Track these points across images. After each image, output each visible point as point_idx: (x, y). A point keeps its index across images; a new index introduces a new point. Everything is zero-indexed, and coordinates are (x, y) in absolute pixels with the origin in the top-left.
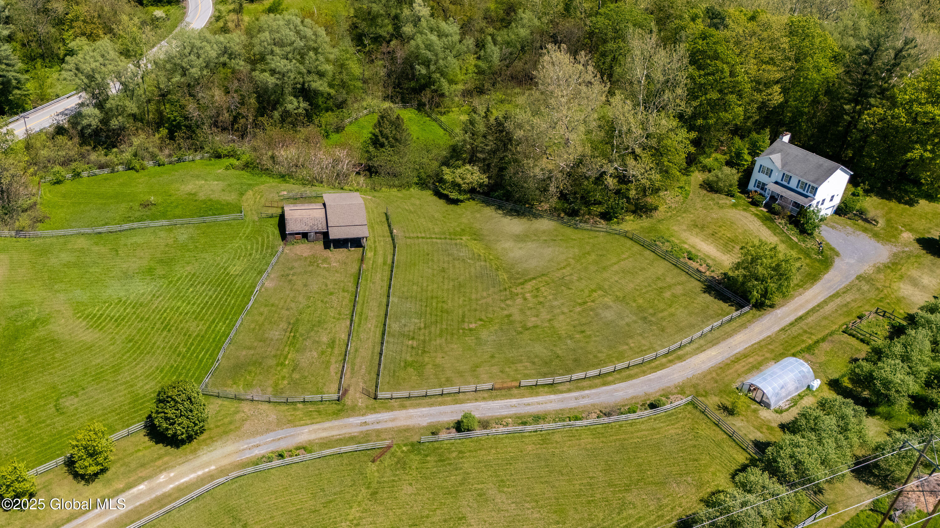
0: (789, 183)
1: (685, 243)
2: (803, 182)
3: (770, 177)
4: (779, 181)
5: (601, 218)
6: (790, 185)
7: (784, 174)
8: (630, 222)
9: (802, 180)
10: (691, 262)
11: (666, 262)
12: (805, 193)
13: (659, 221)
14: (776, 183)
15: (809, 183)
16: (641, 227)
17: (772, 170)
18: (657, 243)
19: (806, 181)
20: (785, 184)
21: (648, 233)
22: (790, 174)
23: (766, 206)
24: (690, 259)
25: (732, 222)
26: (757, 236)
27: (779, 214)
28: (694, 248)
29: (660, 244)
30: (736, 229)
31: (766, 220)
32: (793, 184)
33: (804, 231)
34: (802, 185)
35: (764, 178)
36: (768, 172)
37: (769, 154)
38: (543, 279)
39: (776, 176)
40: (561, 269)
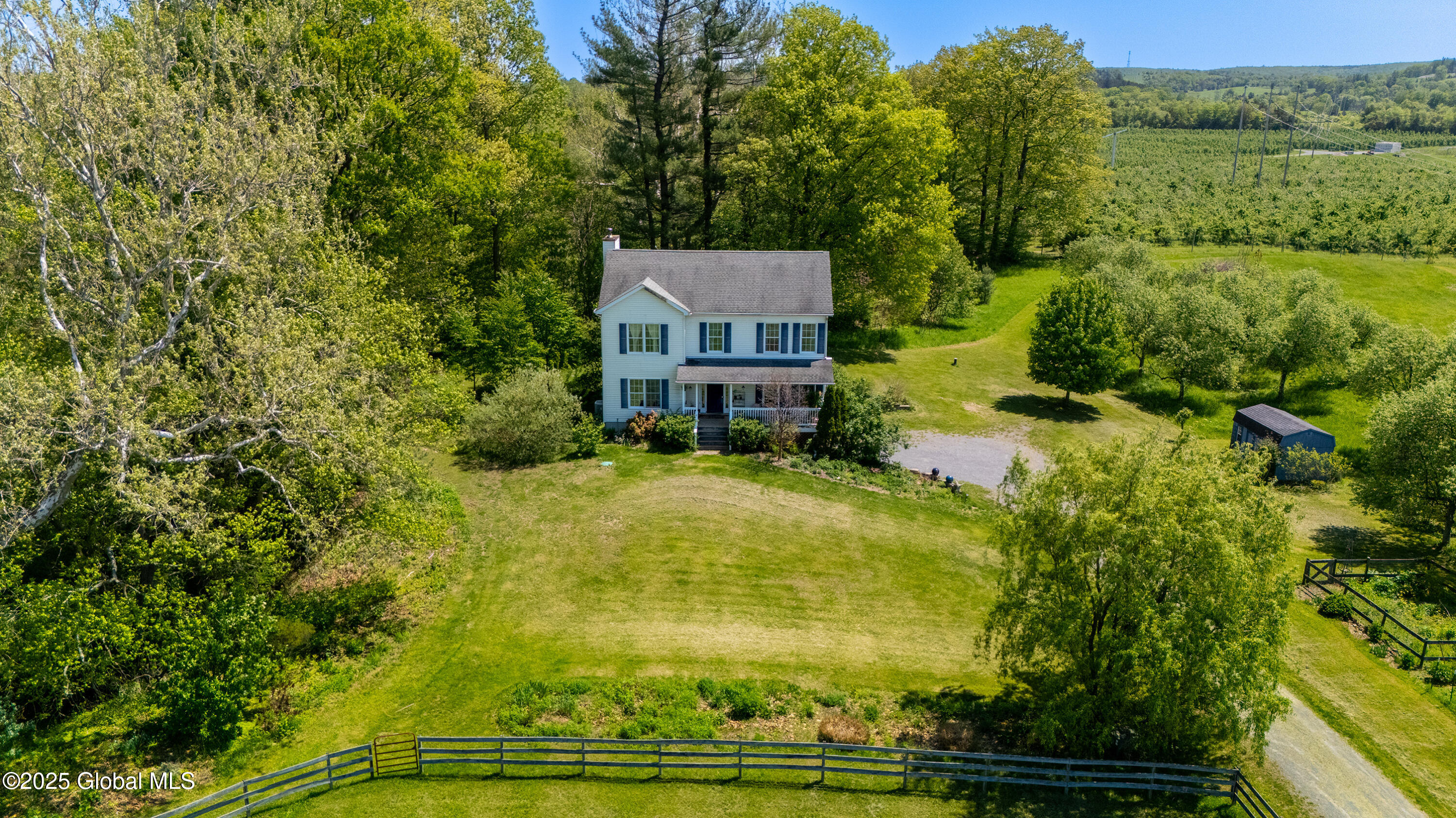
0: (728, 350)
1: (638, 662)
2: (771, 326)
3: (665, 351)
4: (696, 354)
5: (159, 758)
6: (736, 353)
7: (703, 326)
8: (330, 700)
9: (766, 320)
10: (757, 723)
11: (684, 792)
12: (790, 355)
13: (448, 634)
14: (691, 362)
15: (791, 321)
16: (402, 694)
17: (664, 328)
18: (541, 722)
19: (779, 321)
20: (720, 354)
21: (455, 704)
22: (722, 320)
23: (705, 442)
24: (742, 714)
25: (686, 519)
26: (797, 525)
27: (762, 445)
28: (690, 661)
29: (562, 723)
30: (720, 532)
31: (754, 472)
32: (743, 343)
33: (867, 458)
34: (769, 334)
35: (647, 366)
36: (660, 337)
37: (626, 290)
39: (684, 342)
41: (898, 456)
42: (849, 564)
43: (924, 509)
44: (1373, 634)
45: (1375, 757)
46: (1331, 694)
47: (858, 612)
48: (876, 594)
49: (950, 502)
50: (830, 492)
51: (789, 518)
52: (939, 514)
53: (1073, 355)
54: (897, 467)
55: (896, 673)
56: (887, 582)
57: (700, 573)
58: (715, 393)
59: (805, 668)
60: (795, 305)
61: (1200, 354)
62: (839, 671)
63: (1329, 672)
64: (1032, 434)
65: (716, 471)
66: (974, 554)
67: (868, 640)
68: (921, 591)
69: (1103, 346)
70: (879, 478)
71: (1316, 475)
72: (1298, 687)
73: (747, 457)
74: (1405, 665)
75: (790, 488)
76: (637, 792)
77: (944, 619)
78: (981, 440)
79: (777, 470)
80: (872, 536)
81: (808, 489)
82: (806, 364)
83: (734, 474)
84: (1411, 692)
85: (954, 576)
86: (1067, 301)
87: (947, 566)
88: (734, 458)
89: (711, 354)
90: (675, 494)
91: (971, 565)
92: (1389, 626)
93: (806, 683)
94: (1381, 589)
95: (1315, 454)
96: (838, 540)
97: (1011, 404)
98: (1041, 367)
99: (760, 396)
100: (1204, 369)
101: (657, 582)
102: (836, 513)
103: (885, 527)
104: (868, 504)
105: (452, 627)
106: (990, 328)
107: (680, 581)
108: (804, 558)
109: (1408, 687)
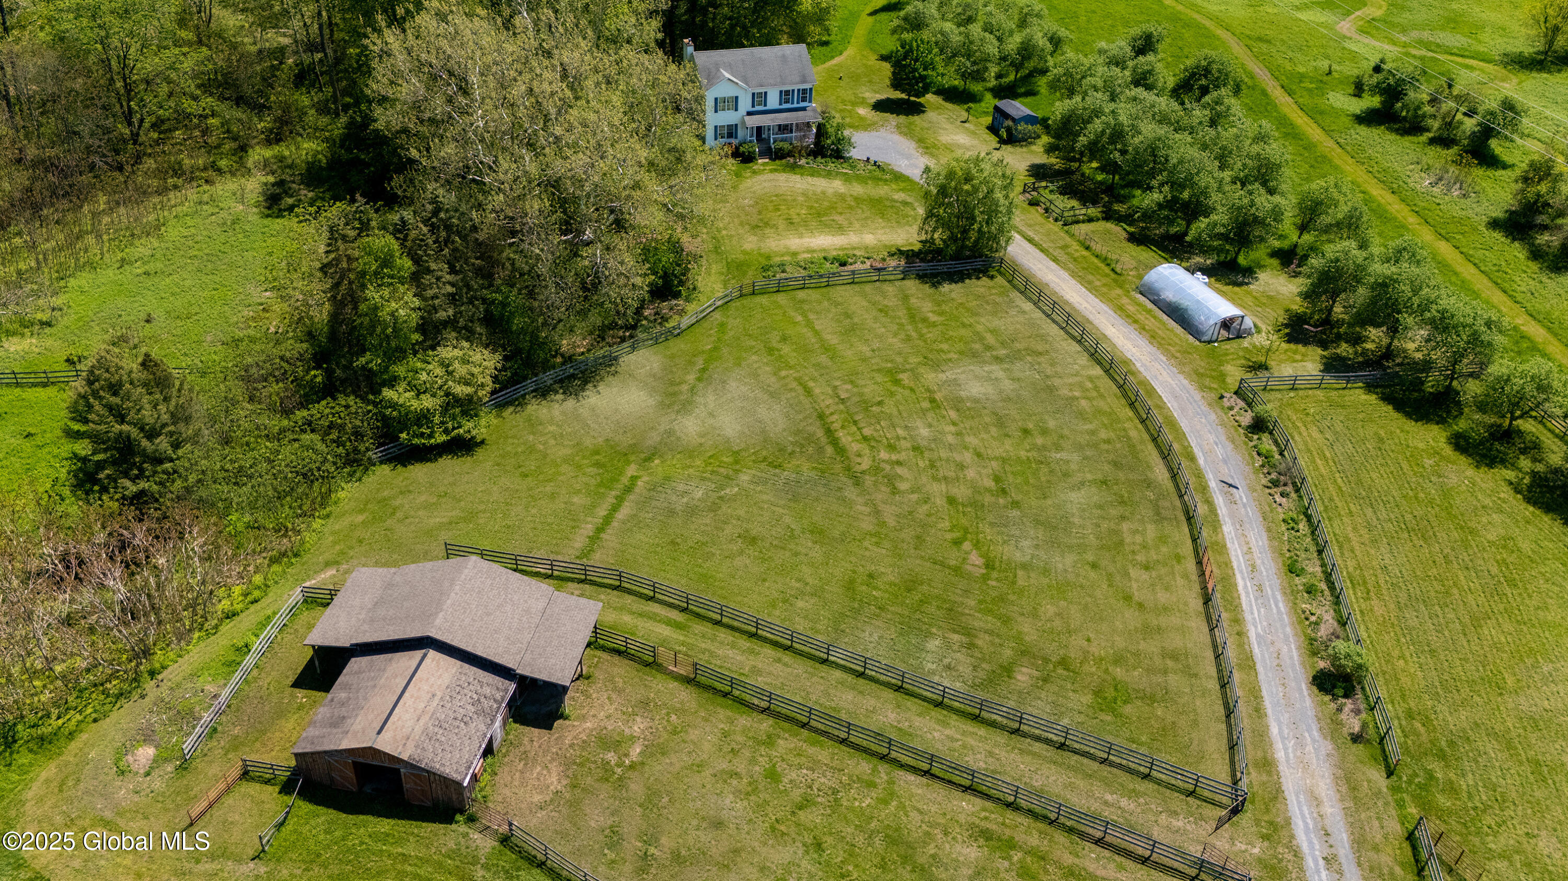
0: (767, 105)
1: (797, 253)
2: (786, 91)
3: (736, 110)
4: (751, 110)
6: (769, 107)
7: (754, 95)
9: (784, 88)
10: (849, 266)
12: (795, 105)
14: (749, 114)
15: (796, 88)
16: (721, 273)
17: (737, 98)
18: (780, 276)
19: (789, 87)
20: (763, 108)
21: (744, 274)
22: (762, 90)
23: (762, 154)
24: (843, 264)
25: (776, 196)
26: (824, 193)
27: (790, 154)
28: (814, 251)
29: (783, 275)
30: (794, 200)
31: (793, 168)
32: (773, 101)
33: (838, 155)
34: (785, 96)
35: (728, 118)
36: (734, 103)
37: (713, 78)
38: (836, 421)
39: (745, 104)
40: (808, 392)
41: (854, 154)
42: (851, 207)
43: (870, 178)
44: (1047, 210)
45: (1043, 250)
46: (1030, 234)
47: (863, 226)
48: (866, 218)
49: (878, 173)
50: (829, 175)
51: (819, 190)
52: (877, 180)
53: (914, 77)
54: (850, 158)
55: (886, 246)
56: (868, 214)
57: (796, 219)
58: (760, 130)
59: (855, 248)
60: (798, 79)
61: (975, 68)
62: (866, 248)
63: (1030, 226)
64: (898, 127)
65: (776, 170)
66: (896, 197)
67: (871, 236)
68: (883, 216)
69: (930, 72)
70: (845, 165)
71: (1030, 137)
72: (1020, 233)
73: (784, 161)
74: (1056, 220)
75: (812, 175)
76: (824, 290)
77: (894, 224)
78: (874, 133)
79: (801, 167)
80: (855, 194)
81: (819, 175)
82: (804, 109)
83: (784, 171)
84: (1057, 229)
85: (892, 207)
86: (911, 46)
87: (888, 203)
88: (777, 162)
89: (758, 108)
90: (766, 184)
91: (897, 201)
92: (1052, 207)
93: (858, 253)
94: (1051, 191)
95: (1030, 127)
96: (842, 197)
97: (881, 106)
98: (896, 84)
99: (784, 128)
100: (978, 76)
101: (782, 224)
102: (836, 186)
103: (858, 189)
104: (847, 179)
105: (716, 250)
106: (846, 41)
107: (790, 222)
108: (832, 207)
109: (1056, 227)
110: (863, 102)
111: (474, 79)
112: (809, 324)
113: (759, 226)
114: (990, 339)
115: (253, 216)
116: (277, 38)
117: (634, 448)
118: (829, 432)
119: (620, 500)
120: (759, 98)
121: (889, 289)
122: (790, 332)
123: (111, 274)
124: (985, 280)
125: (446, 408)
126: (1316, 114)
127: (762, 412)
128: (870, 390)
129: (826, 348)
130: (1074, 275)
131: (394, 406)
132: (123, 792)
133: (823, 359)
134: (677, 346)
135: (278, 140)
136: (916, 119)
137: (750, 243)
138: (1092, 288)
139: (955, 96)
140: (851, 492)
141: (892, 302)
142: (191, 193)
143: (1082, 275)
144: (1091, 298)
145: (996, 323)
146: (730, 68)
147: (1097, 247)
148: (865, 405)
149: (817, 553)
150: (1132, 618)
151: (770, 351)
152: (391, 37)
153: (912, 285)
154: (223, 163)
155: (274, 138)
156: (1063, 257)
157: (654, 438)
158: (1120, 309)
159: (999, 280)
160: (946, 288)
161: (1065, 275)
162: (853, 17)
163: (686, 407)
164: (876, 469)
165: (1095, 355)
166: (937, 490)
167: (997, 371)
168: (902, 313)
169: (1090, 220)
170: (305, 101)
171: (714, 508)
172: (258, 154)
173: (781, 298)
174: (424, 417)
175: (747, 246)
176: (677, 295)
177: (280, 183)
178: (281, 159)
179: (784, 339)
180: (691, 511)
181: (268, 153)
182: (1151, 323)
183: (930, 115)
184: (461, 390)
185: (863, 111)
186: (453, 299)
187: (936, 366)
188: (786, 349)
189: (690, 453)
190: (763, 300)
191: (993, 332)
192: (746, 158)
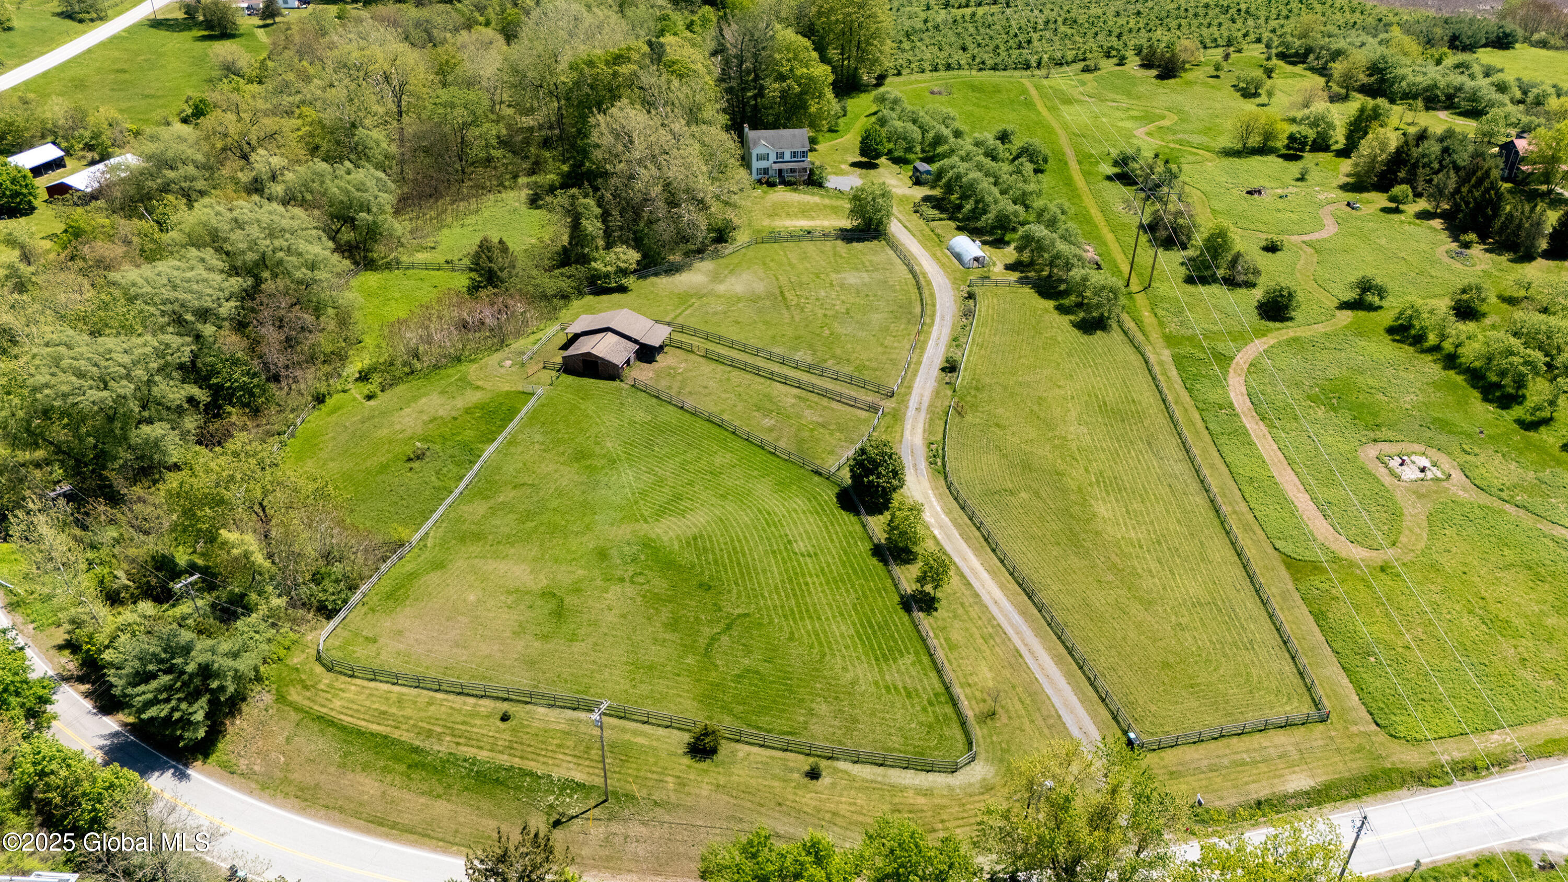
0: (784, 158)
2: (794, 152)
3: (768, 160)
4: (776, 160)
6: (786, 159)
7: (777, 153)
9: (793, 150)
12: (799, 159)
14: (775, 162)
15: (799, 150)
17: (768, 154)
19: (796, 150)
20: (781, 159)
22: (782, 151)
23: (780, 183)
24: (809, 233)
27: (794, 183)
28: (796, 227)
29: (779, 236)
31: (795, 190)
32: (787, 157)
33: (820, 185)
34: (794, 154)
35: (763, 164)
36: (766, 157)
37: (756, 143)
38: (785, 289)
39: (773, 158)
40: (777, 279)
41: (827, 184)
42: (821, 209)
43: (834, 196)
44: (921, 215)
45: (910, 231)
46: (907, 224)
47: (824, 217)
49: (840, 195)
50: (813, 194)
52: (838, 198)
53: (870, 149)
54: (827, 187)
55: (833, 226)
57: (791, 213)
58: (780, 171)
59: (817, 227)
60: (800, 146)
61: (910, 146)
62: (823, 227)
64: (861, 175)
65: (786, 191)
66: (846, 206)
67: (826, 222)
68: (836, 213)
69: (879, 146)
70: (823, 190)
71: (928, 182)
73: (791, 187)
74: (923, 219)
75: (804, 194)
76: (797, 242)
77: (841, 218)
78: (844, 176)
79: (800, 190)
80: (823, 202)
81: (808, 194)
82: (803, 161)
83: (790, 191)
85: (841, 208)
88: (788, 187)
89: (779, 160)
90: (780, 197)
91: (843, 205)
92: (925, 214)
93: (818, 229)
94: (928, 207)
95: (928, 176)
96: (817, 205)
97: (854, 165)
98: (863, 153)
99: (793, 171)
100: (909, 149)
101: (784, 215)
102: (817, 199)
103: (827, 201)
104: (822, 196)
105: (749, 225)
106: (847, 131)
107: (788, 214)
108: (812, 209)
109: (921, 222)
110: (845, 162)
111: (635, 135)
112: (786, 255)
113: (773, 215)
114: (867, 264)
115: (524, 209)
116: (527, 121)
117: (695, 294)
118: (782, 292)
119: (686, 309)
120: (780, 155)
121: (828, 243)
122: (776, 258)
123: (458, 230)
124: (876, 242)
125: (616, 273)
126: (1086, 174)
127: (755, 285)
128: (805, 279)
129: (790, 264)
130: (919, 241)
131: (596, 270)
132: (502, 371)
133: (788, 268)
134: (721, 261)
135: (534, 173)
136: (872, 172)
137: (766, 222)
138: (925, 247)
139: (897, 161)
140: (784, 311)
141: (828, 248)
142: (491, 197)
143: (924, 242)
144: (923, 251)
145: (874, 258)
146: (766, 139)
147: (937, 231)
148: (801, 285)
149: (764, 328)
150: (880, 349)
151: (765, 264)
152: (600, 117)
153: (839, 243)
154: (507, 183)
155: (532, 172)
156: (918, 234)
157: (705, 291)
158: (934, 256)
159: (883, 242)
160: (855, 244)
161: (915, 241)
162: (857, 117)
163: (721, 282)
164: (798, 305)
165: (912, 272)
166: (820, 312)
167: (865, 275)
168: (831, 253)
169: (941, 219)
170: (548, 154)
171: (725, 313)
172: (523, 180)
173: (776, 245)
174: (607, 275)
175: (765, 224)
176: (726, 242)
177: (536, 194)
178: (536, 183)
179: (772, 260)
180: (715, 313)
181: (529, 180)
182: (945, 260)
183: (881, 170)
184: (623, 265)
185: (845, 167)
186: (621, 228)
187: (838, 272)
188: (772, 264)
189: (719, 297)
190: (767, 245)
191: (871, 261)
192: (771, 185)
